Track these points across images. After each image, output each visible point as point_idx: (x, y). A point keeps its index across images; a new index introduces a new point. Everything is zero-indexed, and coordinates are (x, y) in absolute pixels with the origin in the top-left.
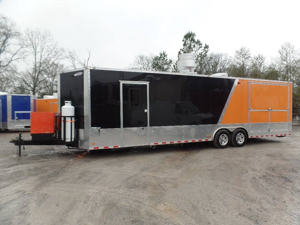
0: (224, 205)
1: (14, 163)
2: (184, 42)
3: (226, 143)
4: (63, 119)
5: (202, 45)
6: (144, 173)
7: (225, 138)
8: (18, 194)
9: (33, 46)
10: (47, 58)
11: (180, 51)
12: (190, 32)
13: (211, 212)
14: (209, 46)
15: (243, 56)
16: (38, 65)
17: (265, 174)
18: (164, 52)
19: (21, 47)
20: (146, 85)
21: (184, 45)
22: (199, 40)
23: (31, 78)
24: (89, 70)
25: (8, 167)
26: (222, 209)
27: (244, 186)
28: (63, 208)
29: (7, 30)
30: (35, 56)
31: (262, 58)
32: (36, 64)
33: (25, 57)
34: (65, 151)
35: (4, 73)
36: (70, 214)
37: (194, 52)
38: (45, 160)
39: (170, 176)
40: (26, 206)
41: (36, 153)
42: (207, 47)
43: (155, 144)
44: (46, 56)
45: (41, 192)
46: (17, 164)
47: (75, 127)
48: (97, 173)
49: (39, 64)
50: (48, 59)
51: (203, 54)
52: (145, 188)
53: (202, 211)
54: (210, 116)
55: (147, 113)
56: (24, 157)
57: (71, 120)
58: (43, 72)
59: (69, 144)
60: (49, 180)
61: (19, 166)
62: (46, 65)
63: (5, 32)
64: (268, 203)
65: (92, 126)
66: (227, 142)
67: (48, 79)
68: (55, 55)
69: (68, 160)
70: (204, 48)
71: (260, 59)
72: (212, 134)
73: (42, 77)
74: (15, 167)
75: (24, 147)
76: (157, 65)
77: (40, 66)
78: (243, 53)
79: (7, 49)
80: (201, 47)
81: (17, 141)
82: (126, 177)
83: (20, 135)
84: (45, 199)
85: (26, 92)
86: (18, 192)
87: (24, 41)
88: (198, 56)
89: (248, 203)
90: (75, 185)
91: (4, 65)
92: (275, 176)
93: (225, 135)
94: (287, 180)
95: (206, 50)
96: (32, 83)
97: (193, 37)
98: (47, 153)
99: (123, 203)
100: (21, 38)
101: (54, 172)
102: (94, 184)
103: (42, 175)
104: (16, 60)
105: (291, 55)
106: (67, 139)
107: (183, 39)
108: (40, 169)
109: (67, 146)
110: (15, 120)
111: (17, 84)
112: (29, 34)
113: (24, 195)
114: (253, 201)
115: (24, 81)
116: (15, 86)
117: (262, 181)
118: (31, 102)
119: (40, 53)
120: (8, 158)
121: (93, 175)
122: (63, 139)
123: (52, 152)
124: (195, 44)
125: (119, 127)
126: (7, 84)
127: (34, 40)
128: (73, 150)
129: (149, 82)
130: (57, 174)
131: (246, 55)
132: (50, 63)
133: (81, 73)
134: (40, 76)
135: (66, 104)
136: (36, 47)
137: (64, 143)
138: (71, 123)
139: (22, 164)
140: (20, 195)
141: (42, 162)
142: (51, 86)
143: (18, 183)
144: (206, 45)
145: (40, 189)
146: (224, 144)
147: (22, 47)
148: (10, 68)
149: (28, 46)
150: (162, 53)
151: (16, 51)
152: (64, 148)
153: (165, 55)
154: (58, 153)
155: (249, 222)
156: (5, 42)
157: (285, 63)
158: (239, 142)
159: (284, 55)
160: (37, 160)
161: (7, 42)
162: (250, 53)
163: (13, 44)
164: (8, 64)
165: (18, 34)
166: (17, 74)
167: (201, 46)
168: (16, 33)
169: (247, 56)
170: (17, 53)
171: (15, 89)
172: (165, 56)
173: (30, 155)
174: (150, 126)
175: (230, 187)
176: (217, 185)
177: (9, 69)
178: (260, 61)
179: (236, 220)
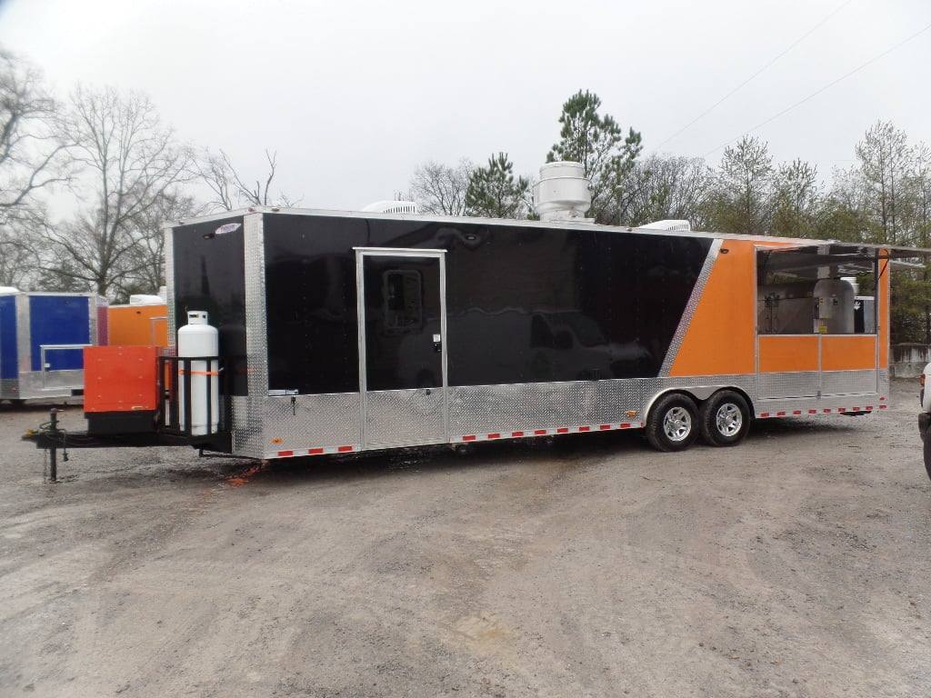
0: (658, 618)
1: (36, 500)
2: (563, 125)
3: (685, 435)
4: (181, 365)
5: (619, 132)
6: (429, 529)
7: (683, 419)
8: (44, 594)
9: (97, 142)
10: (140, 177)
11: (553, 151)
12: (584, 93)
13: (616, 638)
14: (642, 136)
15: (749, 165)
16: (113, 200)
17: (794, 527)
18: (501, 154)
19: (61, 145)
20: (437, 260)
21: (563, 135)
22: (609, 116)
23: (93, 242)
24: (261, 216)
25: (16, 515)
26: (648, 629)
27: (724, 561)
28: (175, 631)
29: (14, 92)
30: (104, 171)
31: (806, 172)
32: (107, 197)
33: (73, 176)
34: (193, 464)
35: (7, 228)
36: (195, 650)
37: (595, 155)
38: (129, 490)
39: (506, 535)
40: (66, 628)
41: (104, 472)
42: (634, 138)
43: (465, 438)
44: (138, 173)
45: (113, 586)
46: (43, 506)
47: (221, 391)
48: (286, 529)
49: (116, 197)
50: (145, 182)
51: (623, 161)
52: (425, 569)
53: (588, 636)
54: (634, 351)
55: (440, 344)
56: (67, 484)
57: (209, 369)
58: (129, 222)
59: (202, 443)
60: (138, 550)
61: (50, 511)
62: (140, 201)
63: (8, 99)
64: (791, 612)
65: (273, 385)
66: (688, 432)
67: (144, 243)
68: (166, 169)
69: (200, 492)
70: (625, 144)
71: (801, 175)
72: (642, 407)
73: (127, 236)
74: (37, 514)
75: (65, 455)
76: (482, 195)
77: (120, 202)
78: (748, 157)
79: (16, 151)
80: (619, 139)
81: (43, 434)
82: (374, 538)
83: (54, 416)
84: (123, 607)
85: (77, 286)
86: (45, 587)
87: (69, 127)
88: (607, 166)
89: (730, 611)
90: (217, 564)
91: (8, 202)
92: (822, 533)
93: (682, 411)
94: (858, 542)
95: (633, 149)
96: (97, 255)
97: (593, 109)
98: (137, 470)
99: (357, 615)
100: (59, 117)
101: (155, 528)
102: (273, 561)
103: (119, 537)
104: (43, 185)
105: (895, 160)
106: (196, 427)
107: (561, 115)
108: (112, 518)
109: (196, 447)
110: (42, 372)
111: (48, 259)
112: (85, 103)
113: (61, 596)
114: (745, 606)
115: (71, 250)
116: (42, 266)
117: (779, 548)
118: (90, 315)
119: (117, 163)
120: (18, 488)
121: (272, 534)
122: (182, 429)
123: (154, 467)
124: (598, 130)
125: (356, 388)
126: (18, 260)
127: (98, 122)
128: (218, 460)
129: (446, 251)
130: (162, 533)
131: (758, 163)
132: (152, 194)
133: (237, 226)
134: (121, 235)
135: (190, 320)
136: (106, 146)
137: (185, 438)
138: (209, 377)
139: (60, 503)
140: (49, 597)
141: (120, 497)
142: (154, 264)
143: (43, 562)
144: (632, 133)
145: (110, 578)
146: (680, 437)
147: (64, 146)
148: (27, 212)
149: (81, 143)
150: (497, 157)
151: (45, 158)
152: (187, 456)
153: (506, 165)
154: (171, 471)
155: (727, 666)
156: (8, 128)
157: (878, 186)
158: (726, 432)
159: (875, 161)
160: (107, 493)
161: (15, 131)
162: (768, 155)
163: (33, 136)
164: (20, 199)
165: (48, 106)
166: (49, 230)
167: (616, 135)
168: (43, 100)
169: (760, 167)
170: (46, 163)
171: (43, 274)
172: (504, 169)
173: (84, 477)
174: (451, 383)
175: (682, 566)
176: (643, 559)
177: (22, 214)
178: (799, 180)
179: (689, 660)
